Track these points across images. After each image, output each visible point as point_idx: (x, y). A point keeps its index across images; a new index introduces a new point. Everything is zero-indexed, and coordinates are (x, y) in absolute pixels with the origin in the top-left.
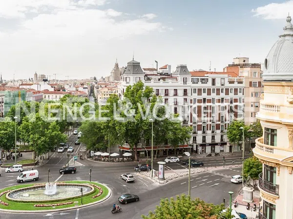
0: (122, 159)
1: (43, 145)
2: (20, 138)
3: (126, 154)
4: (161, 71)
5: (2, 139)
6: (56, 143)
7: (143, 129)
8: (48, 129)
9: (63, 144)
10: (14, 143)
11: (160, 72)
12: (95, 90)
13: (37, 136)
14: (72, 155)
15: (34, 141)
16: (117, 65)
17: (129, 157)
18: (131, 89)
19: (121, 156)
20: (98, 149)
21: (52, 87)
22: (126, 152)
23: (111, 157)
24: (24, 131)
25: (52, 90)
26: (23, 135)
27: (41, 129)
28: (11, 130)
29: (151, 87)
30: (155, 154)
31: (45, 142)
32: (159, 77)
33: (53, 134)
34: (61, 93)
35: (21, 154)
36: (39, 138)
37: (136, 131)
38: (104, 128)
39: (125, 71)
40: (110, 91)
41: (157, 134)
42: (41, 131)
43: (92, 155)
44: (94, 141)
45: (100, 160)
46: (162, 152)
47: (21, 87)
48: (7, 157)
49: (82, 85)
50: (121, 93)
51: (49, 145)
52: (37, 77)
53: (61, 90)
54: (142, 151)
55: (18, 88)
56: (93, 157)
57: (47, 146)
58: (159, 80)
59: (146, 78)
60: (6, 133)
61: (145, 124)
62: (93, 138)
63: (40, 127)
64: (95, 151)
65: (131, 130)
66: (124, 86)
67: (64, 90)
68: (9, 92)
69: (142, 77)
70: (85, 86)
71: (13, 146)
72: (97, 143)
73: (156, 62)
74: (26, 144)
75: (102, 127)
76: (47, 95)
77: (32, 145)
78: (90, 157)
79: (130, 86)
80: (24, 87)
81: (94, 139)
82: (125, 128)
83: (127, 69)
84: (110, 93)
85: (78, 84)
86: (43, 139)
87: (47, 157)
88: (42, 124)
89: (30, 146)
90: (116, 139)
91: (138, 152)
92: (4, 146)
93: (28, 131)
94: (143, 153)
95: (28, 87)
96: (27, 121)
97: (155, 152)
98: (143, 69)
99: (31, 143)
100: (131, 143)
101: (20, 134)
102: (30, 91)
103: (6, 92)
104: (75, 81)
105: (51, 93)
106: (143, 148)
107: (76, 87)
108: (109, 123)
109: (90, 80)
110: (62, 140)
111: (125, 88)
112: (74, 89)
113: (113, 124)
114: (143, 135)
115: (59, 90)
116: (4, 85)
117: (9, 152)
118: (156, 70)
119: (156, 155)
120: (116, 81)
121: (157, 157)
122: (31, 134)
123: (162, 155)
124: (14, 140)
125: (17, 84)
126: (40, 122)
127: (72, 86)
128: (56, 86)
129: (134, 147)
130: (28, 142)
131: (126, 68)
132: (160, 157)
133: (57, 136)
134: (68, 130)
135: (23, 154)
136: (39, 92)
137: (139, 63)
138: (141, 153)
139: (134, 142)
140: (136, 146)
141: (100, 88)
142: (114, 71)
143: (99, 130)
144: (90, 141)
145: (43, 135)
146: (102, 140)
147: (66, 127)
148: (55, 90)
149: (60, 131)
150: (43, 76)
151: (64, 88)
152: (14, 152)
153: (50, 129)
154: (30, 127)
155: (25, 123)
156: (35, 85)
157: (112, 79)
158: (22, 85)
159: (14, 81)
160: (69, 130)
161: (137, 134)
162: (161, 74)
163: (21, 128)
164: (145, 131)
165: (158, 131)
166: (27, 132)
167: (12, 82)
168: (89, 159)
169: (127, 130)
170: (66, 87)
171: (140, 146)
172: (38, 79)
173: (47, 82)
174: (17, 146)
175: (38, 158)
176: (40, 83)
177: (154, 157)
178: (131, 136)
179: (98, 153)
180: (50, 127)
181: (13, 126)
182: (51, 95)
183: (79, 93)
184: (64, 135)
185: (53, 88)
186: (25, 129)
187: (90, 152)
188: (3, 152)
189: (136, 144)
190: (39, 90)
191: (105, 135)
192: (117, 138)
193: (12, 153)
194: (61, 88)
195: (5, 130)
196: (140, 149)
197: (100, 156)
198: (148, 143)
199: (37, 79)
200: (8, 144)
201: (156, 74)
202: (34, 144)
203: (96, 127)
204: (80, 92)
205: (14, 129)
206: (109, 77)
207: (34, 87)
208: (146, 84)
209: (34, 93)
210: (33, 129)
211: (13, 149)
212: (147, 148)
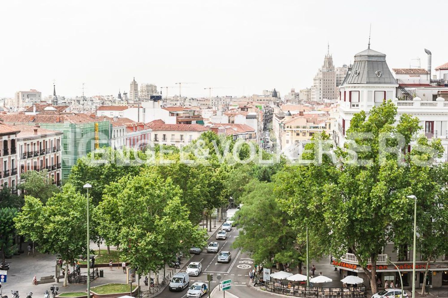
0: (338, 290)
1: (150, 251)
2: (97, 233)
3: (348, 280)
4: (438, 76)
5: (58, 234)
6: (181, 248)
7: (391, 220)
8: (161, 214)
9: (199, 250)
10: (84, 245)
11: (438, 78)
12: (275, 123)
13: (136, 230)
14: (219, 278)
15: (130, 241)
16: (329, 61)
17: (355, 286)
18: (364, 120)
19: (338, 283)
20: (281, 265)
21: (172, 114)
22: (350, 273)
23: (312, 285)
24: (108, 217)
25: (172, 121)
26: (105, 227)
27: (145, 214)
28: (77, 214)
29: (414, 117)
30: (421, 281)
31: (155, 244)
32: (435, 91)
33: (174, 226)
34: (194, 130)
35: (102, 272)
36: (142, 236)
37: (373, 224)
38: (296, 215)
39: (348, 75)
40: (312, 124)
41: (427, 234)
42: (147, 219)
43: (266, 278)
44: (271, 246)
45: (287, 292)
46: (440, 277)
47: (99, 114)
48: (69, 276)
49: (242, 109)
50: (337, 131)
51: (163, 250)
52: (136, 90)
53: (194, 122)
54: (389, 274)
55: (93, 116)
56: (267, 282)
57: (159, 254)
58: (435, 97)
59: (401, 93)
60: (67, 222)
61: (398, 207)
62: (269, 239)
63: (142, 211)
64: (273, 268)
65: (360, 221)
66: (347, 113)
67: (201, 122)
68: (71, 125)
69: (391, 90)
70: (251, 113)
71: (81, 251)
72: (278, 251)
73: (428, 52)
74: (113, 248)
75: (291, 213)
76: (160, 134)
77: (126, 251)
78: (262, 283)
79: (363, 113)
80: (107, 113)
81: (271, 240)
82: (345, 217)
83: (354, 70)
84: (312, 130)
85: (234, 106)
86: (150, 237)
87: (161, 281)
88: (148, 202)
89: (121, 253)
90: (323, 242)
91: (380, 276)
92: (61, 250)
93: (115, 218)
94: (392, 278)
95: (116, 113)
96: (114, 195)
97: (421, 275)
98: (395, 70)
99: (123, 246)
100: (361, 253)
101: (99, 224)
102: (120, 125)
103: (65, 126)
104: (228, 100)
105: (171, 128)
106: (391, 266)
107: (230, 116)
108: (307, 204)
109: (263, 98)
110: (195, 241)
111: (349, 119)
112: (225, 120)
113: (317, 207)
114: (390, 234)
115: (189, 123)
116: (60, 109)
117: (73, 264)
118: (428, 73)
119: (423, 285)
120: (327, 101)
121: (427, 289)
122: (124, 224)
123: (440, 285)
124: (85, 238)
125: (90, 108)
126: (142, 199)
127: (219, 113)
128: (181, 113)
129: (370, 263)
130: (118, 244)
131: (350, 69)
132: (435, 289)
133: (183, 231)
134: (208, 217)
135: (106, 270)
136: (142, 126)
137: (384, 56)
138: (386, 278)
139: (368, 250)
140: (374, 261)
141: (287, 118)
142: (321, 76)
143: (284, 221)
144: (262, 244)
145: (150, 227)
146: (292, 244)
147: (205, 210)
148: (179, 122)
149: (190, 218)
150: (151, 88)
151: (199, 116)
152: (85, 266)
153: (165, 215)
154: (121, 209)
155: (110, 198)
156: (132, 109)
157: (316, 96)
158: (102, 108)
159: (85, 99)
160: (211, 218)
161: (375, 232)
162: (440, 84)
163: (101, 211)
164: (397, 225)
165: (429, 226)
166: (113, 219)
167: (79, 101)
168: (258, 288)
169: (352, 222)
170: (206, 114)
171: (384, 259)
172: (139, 94)
173: (161, 103)
174: (92, 252)
175: (140, 282)
176: (143, 104)
177: (418, 288)
178: (363, 236)
179: (280, 275)
180: (167, 210)
181: (82, 205)
182: (169, 134)
183: (236, 129)
184: (201, 229)
185: (174, 118)
186: (109, 213)
187: (261, 271)
188: (60, 264)
189: (374, 256)
190: (141, 121)
191: (299, 231)
192: (326, 241)
193: (79, 269)
194: (194, 117)
195: (64, 214)
196: (384, 267)
197: (284, 282)
198: (404, 254)
199: (136, 95)
200: (71, 247)
201: (428, 82)
202: (130, 248)
203: (276, 212)
204: (238, 126)
205: (83, 212)
206: (309, 91)
207: (131, 114)
208: (402, 109)
209: (130, 128)
210: (126, 213)
211: (82, 258)
212: (401, 266)
